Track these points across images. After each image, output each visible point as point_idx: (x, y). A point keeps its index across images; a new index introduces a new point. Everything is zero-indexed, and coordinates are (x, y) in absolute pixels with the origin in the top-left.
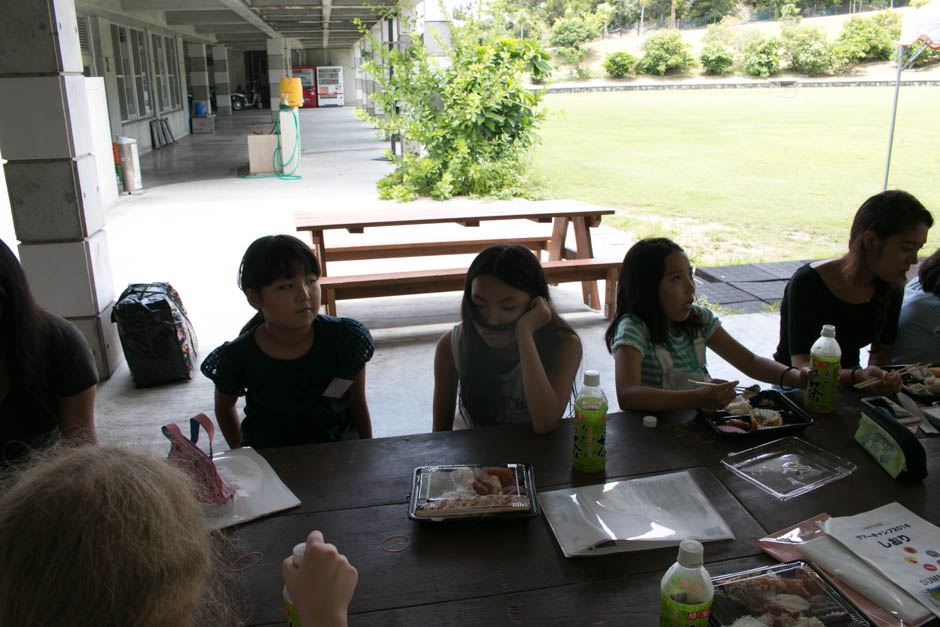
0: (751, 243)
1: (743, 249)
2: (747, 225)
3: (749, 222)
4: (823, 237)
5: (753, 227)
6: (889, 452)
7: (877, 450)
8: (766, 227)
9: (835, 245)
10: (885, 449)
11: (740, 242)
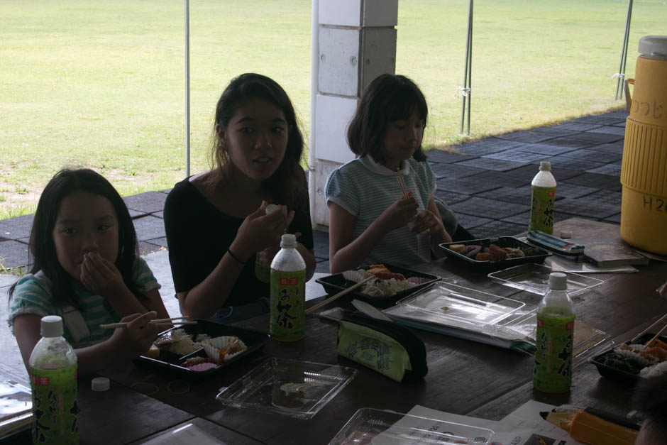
0: (28, 188)
1: (17, 197)
2: (13, 165)
3: (15, 161)
4: (115, 171)
5: (21, 166)
6: (385, 356)
7: (371, 357)
8: (40, 165)
9: (133, 178)
10: (380, 354)
11: (12, 188)
